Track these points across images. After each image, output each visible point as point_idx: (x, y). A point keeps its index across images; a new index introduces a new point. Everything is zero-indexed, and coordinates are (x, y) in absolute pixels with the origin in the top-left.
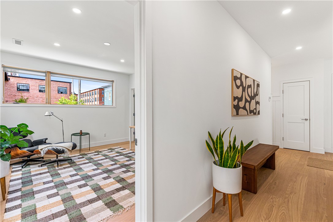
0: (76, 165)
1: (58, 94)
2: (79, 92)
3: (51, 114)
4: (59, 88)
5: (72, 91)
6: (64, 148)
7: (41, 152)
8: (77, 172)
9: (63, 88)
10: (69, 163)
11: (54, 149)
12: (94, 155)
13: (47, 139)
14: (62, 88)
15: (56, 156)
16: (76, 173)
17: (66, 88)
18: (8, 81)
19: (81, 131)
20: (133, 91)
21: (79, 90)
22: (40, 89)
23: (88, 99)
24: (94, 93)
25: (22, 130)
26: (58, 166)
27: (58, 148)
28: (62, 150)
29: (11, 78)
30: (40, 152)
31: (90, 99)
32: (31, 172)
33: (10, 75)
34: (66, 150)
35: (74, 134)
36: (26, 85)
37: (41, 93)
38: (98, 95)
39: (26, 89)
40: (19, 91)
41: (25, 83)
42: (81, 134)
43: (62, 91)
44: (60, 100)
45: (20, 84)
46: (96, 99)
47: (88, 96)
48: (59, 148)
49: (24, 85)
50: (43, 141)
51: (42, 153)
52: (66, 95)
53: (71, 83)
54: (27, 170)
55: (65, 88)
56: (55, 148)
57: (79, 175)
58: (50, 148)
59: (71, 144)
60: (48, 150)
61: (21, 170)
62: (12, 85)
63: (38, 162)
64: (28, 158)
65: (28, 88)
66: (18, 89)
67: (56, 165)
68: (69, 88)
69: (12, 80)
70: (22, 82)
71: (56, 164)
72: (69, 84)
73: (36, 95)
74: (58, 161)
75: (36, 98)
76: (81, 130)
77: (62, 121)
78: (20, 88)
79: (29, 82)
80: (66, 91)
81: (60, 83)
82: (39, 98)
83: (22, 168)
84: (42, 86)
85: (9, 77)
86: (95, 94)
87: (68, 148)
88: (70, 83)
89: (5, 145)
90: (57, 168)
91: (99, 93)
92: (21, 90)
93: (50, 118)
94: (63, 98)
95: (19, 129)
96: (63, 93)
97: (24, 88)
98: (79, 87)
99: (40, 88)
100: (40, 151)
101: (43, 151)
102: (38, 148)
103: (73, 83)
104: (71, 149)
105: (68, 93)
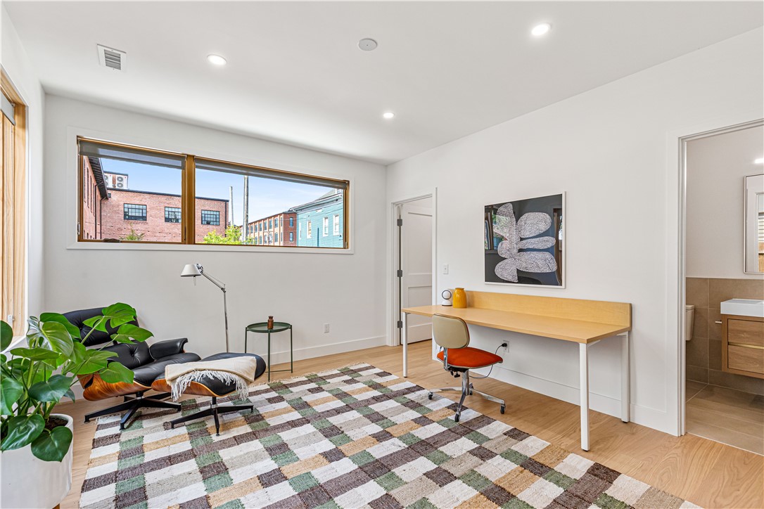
0: (267, 430)
1: (201, 226)
2: (245, 220)
3: (199, 272)
4: (203, 212)
5: (230, 219)
6: (234, 377)
7: (172, 386)
8: (276, 460)
9: (212, 213)
10: (249, 420)
11: (207, 380)
12: (309, 390)
13: (185, 341)
14: (209, 212)
15: (210, 399)
16: (276, 466)
17: (218, 213)
18: (107, 199)
19: (271, 318)
20: (396, 208)
21: (245, 216)
22: (167, 216)
23: (260, 238)
24: (272, 224)
25: (117, 325)
26: (218, 432)
27: (218, 376)
28: (228, 381)
29: (113, 193)
30: (169, 387)
31: (264, 236)
32: (145, 449)
33: (112, 187)
34: (239, 381)
35: (251, 327)
36: (141, 207)
37: (169, 224)
38: (282, 228)
39: (141, 215)
40: (128, 219)
41: (138, 202)
42: (271, 327)
43: (209, 220)
44: (206, 237)
45: (130, 206)
46: (276, 235)
47: (260, 230)
48: (221, 376)
49: (137, 207)
50: (176, 347)
51: (175, 390)
52: (217, 227)
53: (228, 201)
54: (132, 437)
55: (215, 213)
56: (212, 378)
57: (286, 478)
58: (197, 375)
59: (252, 360)
60: (192, 383)
61: (118, 436)
62: (115, 209)
63: (162, 410)
64: (137, 397)
65: (144, 215)
66: (125, 215)
67: (210, 423)
68: (224, 213)
69: (115, 197)
70: (133, 202)
71: (210, 418)
72: (223, 204)
73: (158, 228)
74: (215, 412)
75: (158, 234)
76: (271, 315)
77: (225, 292)
78: (130, 214)
79: (147, 200)
80: (218, 220)
81: (207, 202)
82: (164, 235)
83: (122, 428)
84: (170, 210)
85: (109, 192)
86: (276, 225)
87: (245, 375)
88: (226, 201)
89: (49, 394)
90: (215, 438)
91: (284, 221)
92: (131, 218)
93: (195, 285)
94: (213, 234)
95: (109, 321)
96: (212, 223)
97: (137, 215)
98: (246, 209)
99: (167, 213)
100: (168, 383)
101: (178, 386)
102: (163, 373)
103: (232, 202)
104: (252, 378)
105: (222, 223)
